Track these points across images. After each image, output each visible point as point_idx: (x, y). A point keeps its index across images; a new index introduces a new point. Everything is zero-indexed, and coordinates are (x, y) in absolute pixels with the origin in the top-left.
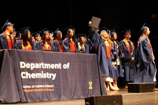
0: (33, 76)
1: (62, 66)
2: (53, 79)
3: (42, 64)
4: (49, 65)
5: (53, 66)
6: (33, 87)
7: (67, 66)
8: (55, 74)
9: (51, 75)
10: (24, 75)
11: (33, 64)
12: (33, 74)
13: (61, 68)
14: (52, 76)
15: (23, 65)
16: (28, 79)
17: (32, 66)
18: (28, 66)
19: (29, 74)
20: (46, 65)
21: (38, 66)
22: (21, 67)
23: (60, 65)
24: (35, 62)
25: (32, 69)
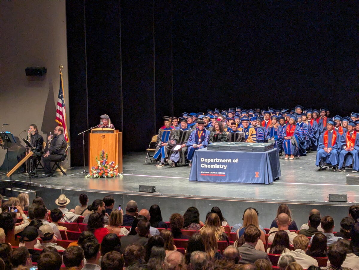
0: (209, 166)
1: (232, 161)
2: (225, 169)
3: (217, 159)
4: (222, 160)
5: (224, 161)
6: (208, 173)
7: (236, 161)
8: (226, 166)
9: (223, 166)
10: (203, 166)
11: (210, 159)
12: (208, 165)
13: (231, 162)
14: (224, 167)
15: (203, 160)
16: (206, 168)
17: (209, 160)
18: (206, 160)
19: (206, 165)
20: (219, 160)
21: (213, 160)
22: (202, 161)
23: (230, 160)
25: (208, 162)
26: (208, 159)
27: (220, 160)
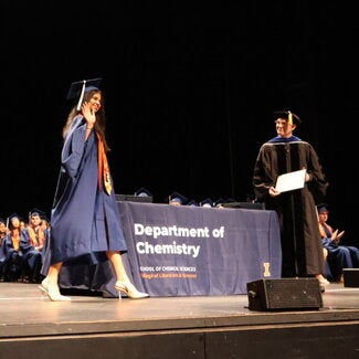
0: (158, 249)
1: (210, 233)
2: (195, 256)
3: (174, 228)
4: (187, 230)
5: (193, 233)
6: (158, 269)
7: (219, 233)
8: (198, 247)
9: (190, 248)
10: (142, 248)
11: (158, 228)
12: (157, 246)
13: (208, 236)
14: (192, 250)
15: (140, 230)
16: (150, 255)
17: (156, 231)
18: (148, 231)
19: (151, 247)
20: (180, 229)
21: (166, 231)
22: (137, 233)
23: (207, 230)
24: (162, 224)
25: (155, 237)
26: (155, 228)
27: (183, 231)
